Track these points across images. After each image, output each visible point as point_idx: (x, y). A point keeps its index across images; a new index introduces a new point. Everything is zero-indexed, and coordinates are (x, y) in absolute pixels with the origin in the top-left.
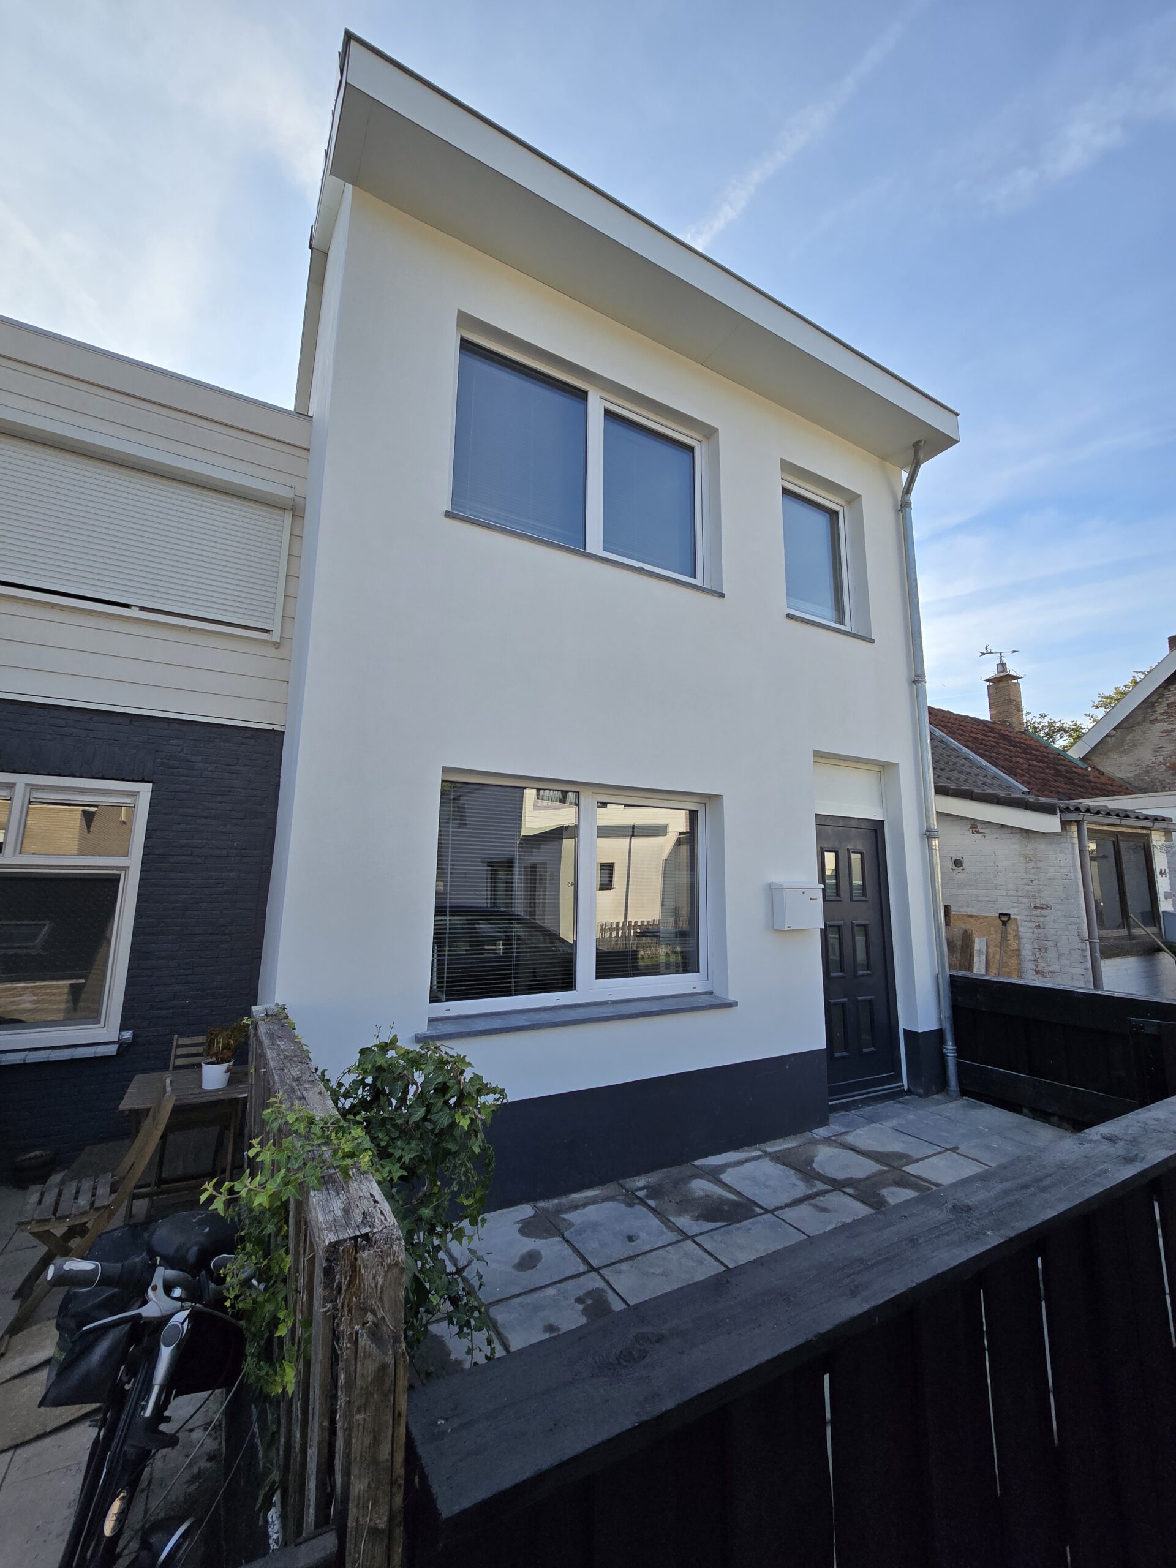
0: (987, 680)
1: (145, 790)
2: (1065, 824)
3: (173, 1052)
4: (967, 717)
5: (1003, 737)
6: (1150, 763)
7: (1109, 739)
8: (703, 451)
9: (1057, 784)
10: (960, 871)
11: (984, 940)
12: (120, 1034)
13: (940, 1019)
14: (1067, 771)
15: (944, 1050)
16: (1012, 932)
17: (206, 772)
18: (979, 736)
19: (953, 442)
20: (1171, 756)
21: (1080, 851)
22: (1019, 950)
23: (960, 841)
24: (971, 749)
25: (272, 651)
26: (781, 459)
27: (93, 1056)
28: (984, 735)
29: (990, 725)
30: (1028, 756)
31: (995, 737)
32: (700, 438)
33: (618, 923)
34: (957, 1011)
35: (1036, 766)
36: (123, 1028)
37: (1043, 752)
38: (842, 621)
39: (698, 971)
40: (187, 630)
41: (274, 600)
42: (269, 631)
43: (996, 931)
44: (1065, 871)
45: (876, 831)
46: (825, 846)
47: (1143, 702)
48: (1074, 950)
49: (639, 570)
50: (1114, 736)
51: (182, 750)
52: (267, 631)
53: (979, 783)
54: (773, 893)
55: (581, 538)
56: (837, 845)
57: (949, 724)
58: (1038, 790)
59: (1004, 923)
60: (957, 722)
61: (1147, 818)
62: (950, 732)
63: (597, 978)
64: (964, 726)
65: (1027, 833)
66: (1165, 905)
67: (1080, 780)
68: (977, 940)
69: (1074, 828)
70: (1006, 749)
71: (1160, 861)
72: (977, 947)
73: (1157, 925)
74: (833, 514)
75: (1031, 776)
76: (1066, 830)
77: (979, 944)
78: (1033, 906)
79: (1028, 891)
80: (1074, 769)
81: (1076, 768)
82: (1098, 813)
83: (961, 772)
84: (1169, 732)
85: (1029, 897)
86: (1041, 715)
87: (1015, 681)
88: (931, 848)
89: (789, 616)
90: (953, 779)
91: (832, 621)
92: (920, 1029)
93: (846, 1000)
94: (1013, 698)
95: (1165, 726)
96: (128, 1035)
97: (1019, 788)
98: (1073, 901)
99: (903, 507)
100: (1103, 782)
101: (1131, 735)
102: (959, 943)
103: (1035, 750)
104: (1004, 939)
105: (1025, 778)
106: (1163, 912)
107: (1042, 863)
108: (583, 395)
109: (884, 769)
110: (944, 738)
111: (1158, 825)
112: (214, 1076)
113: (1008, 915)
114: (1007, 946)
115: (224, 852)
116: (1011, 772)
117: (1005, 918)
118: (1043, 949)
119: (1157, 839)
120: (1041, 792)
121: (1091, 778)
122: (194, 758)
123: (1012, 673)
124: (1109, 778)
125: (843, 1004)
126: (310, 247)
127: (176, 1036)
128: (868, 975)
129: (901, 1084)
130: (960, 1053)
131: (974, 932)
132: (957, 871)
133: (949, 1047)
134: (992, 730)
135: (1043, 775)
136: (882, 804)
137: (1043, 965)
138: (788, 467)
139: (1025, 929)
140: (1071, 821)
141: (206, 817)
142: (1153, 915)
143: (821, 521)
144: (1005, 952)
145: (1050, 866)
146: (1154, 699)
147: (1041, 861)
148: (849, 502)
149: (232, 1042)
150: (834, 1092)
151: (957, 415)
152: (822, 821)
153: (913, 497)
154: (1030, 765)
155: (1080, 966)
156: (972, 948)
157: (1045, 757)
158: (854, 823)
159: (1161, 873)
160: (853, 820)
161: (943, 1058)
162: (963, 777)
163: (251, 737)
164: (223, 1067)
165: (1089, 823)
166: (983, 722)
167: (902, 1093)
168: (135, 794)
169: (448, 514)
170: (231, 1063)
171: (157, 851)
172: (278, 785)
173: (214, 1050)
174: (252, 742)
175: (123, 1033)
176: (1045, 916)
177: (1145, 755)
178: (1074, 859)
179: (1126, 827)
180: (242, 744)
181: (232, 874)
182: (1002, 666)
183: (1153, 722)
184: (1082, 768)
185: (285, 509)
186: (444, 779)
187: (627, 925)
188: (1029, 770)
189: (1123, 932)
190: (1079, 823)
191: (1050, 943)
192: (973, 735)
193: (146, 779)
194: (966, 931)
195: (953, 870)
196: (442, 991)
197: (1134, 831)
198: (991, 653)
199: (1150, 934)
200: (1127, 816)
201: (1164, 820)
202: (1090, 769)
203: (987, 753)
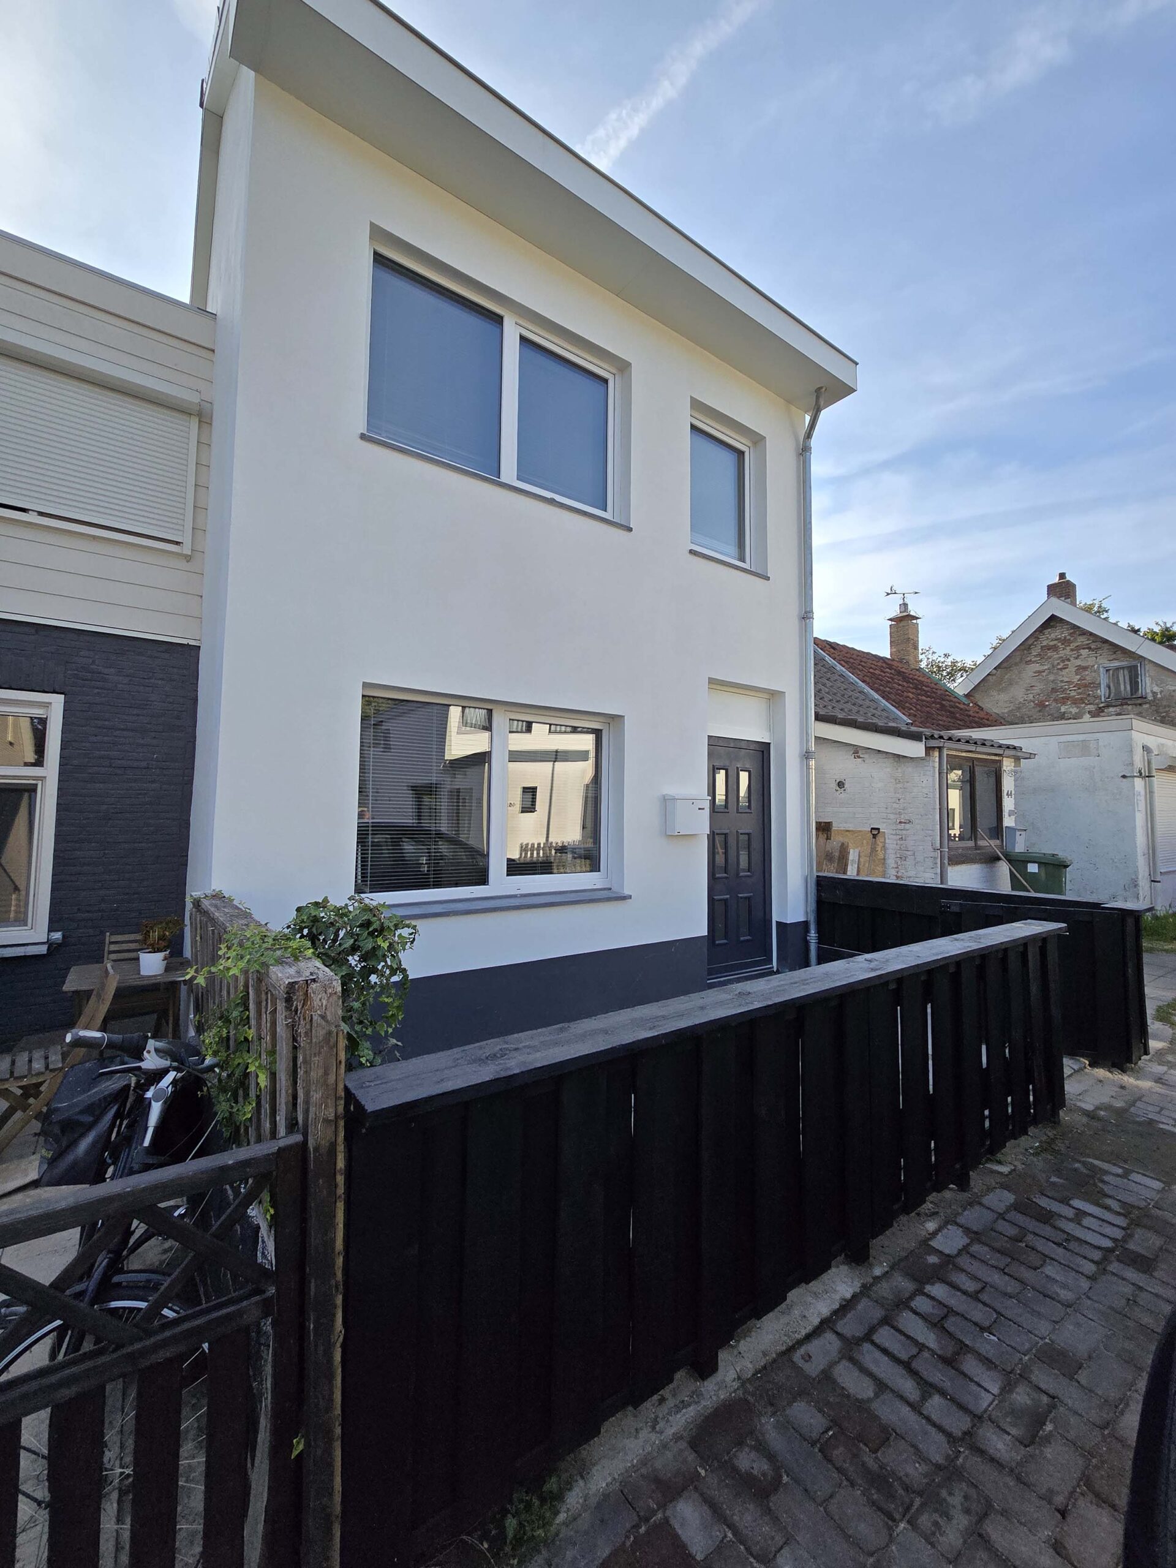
0: (890, 620)
1: (57, 702)
2: (929, 750)
3: (106, 949)
4: (868, 654)
5: (899, 673)
6: (1022, 700)
7: (990, 677)
8: (616, 386)
9: (940, 718)
10: (842, 791)
11: (857, 851)
12: (48, 935)
13: (807, 913)
14: (952, 707)
15: (808, 938)
16: (880, 844)
17: (120, 686)
18: (877, 672)
19: (852, 390)
20: (1039, 695)
21: (939, 773)
22: (884, 859)
23: (842, 765)
24: (868, 684)
25: (182, 564)
26: (691, 397)
27: (23, 954)
28: (882, 671)
29: (890, 662)
30: (919, 691)
31: (891, 673)
32: (614, 371)
33: (539, 844)
34: (820, 904)
35: (924, 701)
36: (51, 930)
37: (933, 688)
38: (743, 560)
39: (599, 871)
40: (92, 539)
41: (183, 511)
42: (180, 543)
43: (868, 843)
44: (925, 791)
45: (763, 752)
46: (717, 764)
47: (1021, 644)
48: (928, 858)
49: (552, 502)
50: (995, 675)
51: (93, 662)
52: (177, 543)
53: (869, 714)
54: (667, 802)
55: (496, 465)
56: (727, 763)
57: (851, 660)
58: (921, 723)
59: (874, 836)
60: (859, 658)
61: (1000, 746)
62: (851, 667)
63: (508, 875)
64: (865, 663)
65: (898, 757)
66: (1008, 822)
67: (961, 714)
68: (851, 851)
69: (937, 754)
70: (900, 685)
71: (1008, 783)
72: (851, 857)
73: (1000, 837)
74: (741, 454)
75: (918, 710)
76: (929, 755)
77: (853, 855)
78: (898, 821)
79: (895, 808)
80: (957, 704)
81: (959, 703)
82: (959, 740)
83: (854, 704)
84: (1040, 672)
85: (896, 814)
86: (945, 655)
87: (915, 621)
88: (808, 766)
89: (691, 552)
90: (846, 710)
91: (734, 558)
92: (789, 920)
93: (728, 896)
94: (911, 637)
95: (1037, 667)
96: (57, 936)
97: (903, 720)
98: (931, 817)
99: (804, 451)
100: (981, 717)
101: (1009, 674)
102: (837, 854)
103: (926, 686)
104: (873, 850)
105: (912, 711)
106: (1006, 827)
107: (908, 784)
108: (498, 320)
109: (773, 697)
110: (844, 672)
111: (1008, 752)
112: (152, 964)
113: (878, 829)
114: (876, 855)
115: (144, 764)
116: (899, 705)
117: (875, 832)
118: (903, 858)
119: (1008, 765)
120: (923, 724)
121: (971, 713)
122: (106, 671)
123: (912, 613)
124: (987, 714)
125: (726, 900)
126: (201, 105)
127: (108, 934)
128: (748, 876)
129: (771, 966)
130: (820, 940)
131: (850, 844)
132: (839, 792)
133: (812, 935)
134: (890, 667)
135: (928, 709)
136: (771, 729)
137: (903, 871)
138: (697, 405)
139: (890, 841)
140: (934, 748)
141: (123, 730)
142: (997, 831)
143: (727, 460)
144: (874, 861)
145: (914, 786)
146: (1030, 642)
147: (908, 782)
148: (755, 443)
149: (167, 934)
150: (711, 972)
151: (857, 364)
152: (714, 743)
153: (814, 442)
154: (918, 700)
155: (931, 871)
156: (847, 859)
157: (934, 692)
158: (743, 745)
159: (1007, 794)
160: (743, 742)
161: (807, 943)
162: (855, 709)
163: (166, 651)
164: (160, 956)
165: (949, 749)
166: (883, 659)
167: (772, 973)
168: (47, 705)
169: (363, 437)
170: (167, 952)
171: (75, 762)
172: (195, 700)
173: (150, 941)
174: (166, 656)
175: (52, 934)
176: (908, 830)
177: (1019, 693)
178: (934, 780)
179: (982, 753)
180: (156, 657)
181: (154, 785)
182: (905, 606)
183: (1027, 663)
184: (964, 704)
185: (191, 414)
186: (365, 694)
187: (548, 845)
188: (917, 704)
189: (971, 844)
190: (940, 749)
191: (909, 853)
192: (871, 670)
193: (57, 690)
194: (843, 844)
195: (837, 791)
196: (366, 885)
197: (989, 757)
198: (895, 593)
199: (993, 845)
200: (984, 744)
201: (1015, 748)
202: (971, 705)
203: (882, 688)
